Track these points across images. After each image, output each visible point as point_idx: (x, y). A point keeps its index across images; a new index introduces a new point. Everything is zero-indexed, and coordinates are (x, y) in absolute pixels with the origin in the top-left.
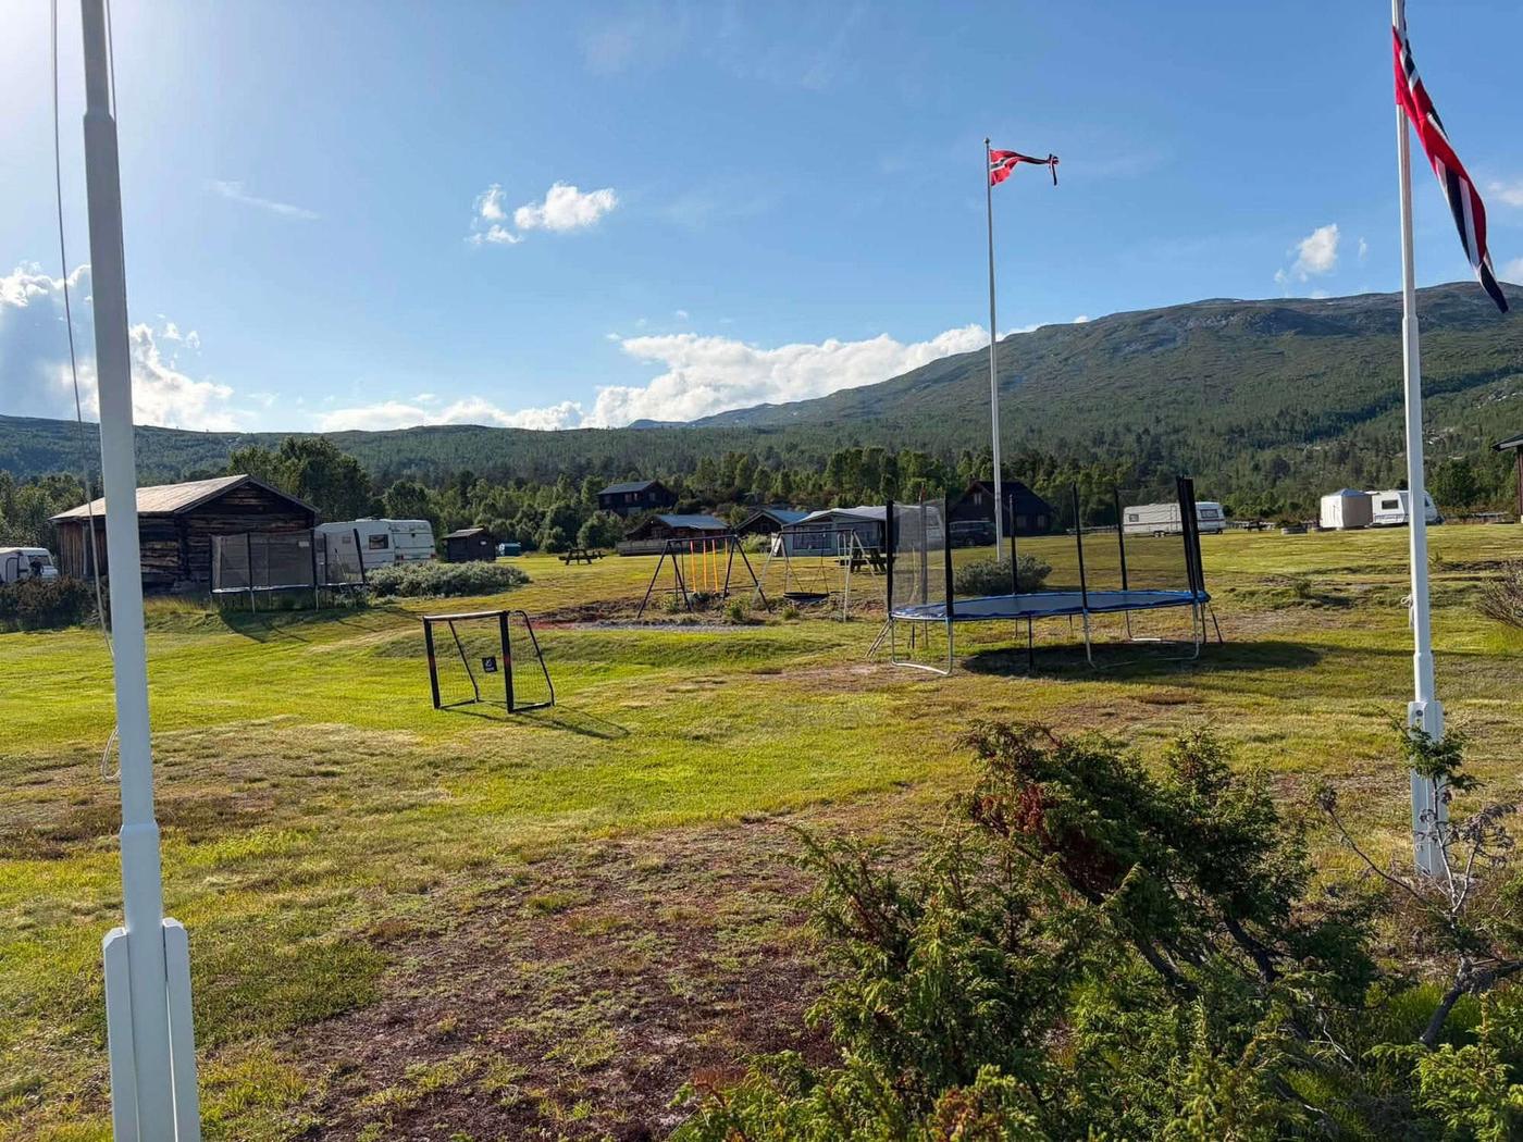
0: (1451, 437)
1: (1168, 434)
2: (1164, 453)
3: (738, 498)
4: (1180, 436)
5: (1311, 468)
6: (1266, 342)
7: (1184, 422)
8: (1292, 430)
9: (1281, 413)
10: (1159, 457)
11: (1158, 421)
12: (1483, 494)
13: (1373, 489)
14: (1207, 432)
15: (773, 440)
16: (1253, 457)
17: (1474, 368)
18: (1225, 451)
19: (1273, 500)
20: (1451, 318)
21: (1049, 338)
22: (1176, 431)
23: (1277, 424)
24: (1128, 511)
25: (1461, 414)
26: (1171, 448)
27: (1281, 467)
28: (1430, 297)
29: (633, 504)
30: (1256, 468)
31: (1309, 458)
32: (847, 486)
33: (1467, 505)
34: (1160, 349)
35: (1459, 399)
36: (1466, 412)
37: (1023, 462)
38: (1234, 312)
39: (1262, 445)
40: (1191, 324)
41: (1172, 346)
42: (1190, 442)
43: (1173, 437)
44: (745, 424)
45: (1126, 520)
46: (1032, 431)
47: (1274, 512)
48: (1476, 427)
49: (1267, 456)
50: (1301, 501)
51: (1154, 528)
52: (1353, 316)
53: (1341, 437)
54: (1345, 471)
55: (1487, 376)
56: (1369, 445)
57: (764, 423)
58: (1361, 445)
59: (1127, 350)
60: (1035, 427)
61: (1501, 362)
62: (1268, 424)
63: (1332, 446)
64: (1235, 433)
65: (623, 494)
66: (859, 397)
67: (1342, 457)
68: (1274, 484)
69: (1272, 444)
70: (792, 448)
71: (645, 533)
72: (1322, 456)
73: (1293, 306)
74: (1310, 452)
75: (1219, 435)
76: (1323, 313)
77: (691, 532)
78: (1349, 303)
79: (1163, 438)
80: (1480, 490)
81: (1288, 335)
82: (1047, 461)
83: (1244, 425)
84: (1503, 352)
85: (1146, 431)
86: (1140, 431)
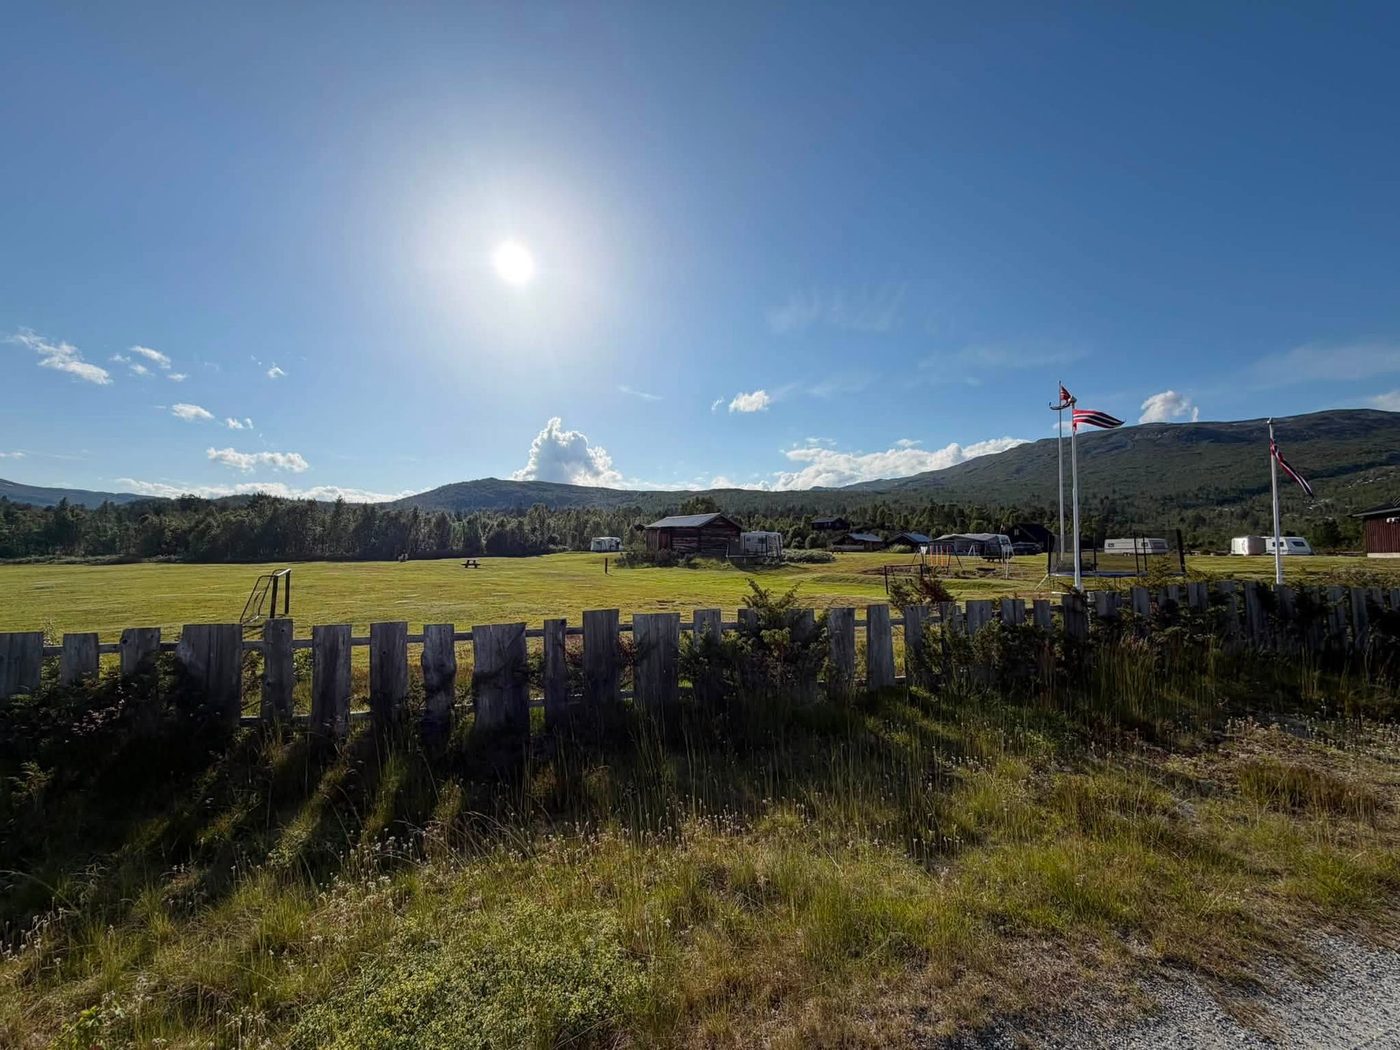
0: (1326, 505)
1: (1120, 499)
2: (1118, 509)
3: (882, 527)
4: (1129, 500)
5: (1221, 521)
6: (1189, 447)
7: (1131, 493)
8: (1208, 498)
9: (1200, 489)
10: (1115, 512)
11: (1114, 492)
12: (1347, 542)
13: (1267, 535)
14: (1148, 499)
15: (885, 497)
16: (1179, 514)
17: (1344, 463)
18: (1160, 510)
19: (1195, 538)
20: (1328, 432)
21: (1045, 446)
22: (1126, 498)
23: (1197, 495)
24: (1107, 542)
25: (1335, 491)
26: (1123, 507)
27: (1200, 521)
28: (1309, 419)
29: (828, 528)
30: (1182, 520)
31: (1220, 515)
32: (936, 523)
33: (1334, 547)
34: (1116, 451)
35: (1334, 482)
36: (1339, 490)
37: (1034, 513)
38: (1167, 430)
39: (1186, 507)
40: (1137, 437)
41: (1124, 449)
42: (1136, 503)
43: (1125, 502)
44: (870, 489)
45: (1106, 546)
46: (1034, 496)
47: (1197, 546)
48: (1347, 499)
49: (1190, 513)
50: (1215, 541)
51: (1123, 551)
52: (1251, 432)
53: (1243, 503)
54: (1246, 524)
55: (1357, 468)
56: (1264, 509)
57: (880, 488)
58: (1257, 508)
59: (1094, 452)
60: (1036, 494)
61: (1368, 459)
62: (1190, 494)
63: (1237, 509)
64: (1167, 500)
65: (823, 523)
66: (932, 476)
67: (1244, 515)
68: (1195, 530)
69: (1194, 506)
70: (896, 502)
71: (841, 542)
72: (1229, 514)
73: (1209, 426)
74: (1221, 512)
75: (1156, 500)
76: (1230, 430)
77: (864, 542)
78: (1249, 424)
79: (1118, 502)
80: (1345, 538)
81: (1205, 443)
82: (1049, 513)
83: (1173, 494)
84: (1369, 452)
85: (1107, 498)
86: (1103, 497)
